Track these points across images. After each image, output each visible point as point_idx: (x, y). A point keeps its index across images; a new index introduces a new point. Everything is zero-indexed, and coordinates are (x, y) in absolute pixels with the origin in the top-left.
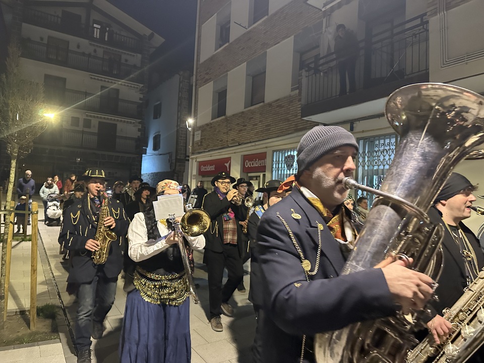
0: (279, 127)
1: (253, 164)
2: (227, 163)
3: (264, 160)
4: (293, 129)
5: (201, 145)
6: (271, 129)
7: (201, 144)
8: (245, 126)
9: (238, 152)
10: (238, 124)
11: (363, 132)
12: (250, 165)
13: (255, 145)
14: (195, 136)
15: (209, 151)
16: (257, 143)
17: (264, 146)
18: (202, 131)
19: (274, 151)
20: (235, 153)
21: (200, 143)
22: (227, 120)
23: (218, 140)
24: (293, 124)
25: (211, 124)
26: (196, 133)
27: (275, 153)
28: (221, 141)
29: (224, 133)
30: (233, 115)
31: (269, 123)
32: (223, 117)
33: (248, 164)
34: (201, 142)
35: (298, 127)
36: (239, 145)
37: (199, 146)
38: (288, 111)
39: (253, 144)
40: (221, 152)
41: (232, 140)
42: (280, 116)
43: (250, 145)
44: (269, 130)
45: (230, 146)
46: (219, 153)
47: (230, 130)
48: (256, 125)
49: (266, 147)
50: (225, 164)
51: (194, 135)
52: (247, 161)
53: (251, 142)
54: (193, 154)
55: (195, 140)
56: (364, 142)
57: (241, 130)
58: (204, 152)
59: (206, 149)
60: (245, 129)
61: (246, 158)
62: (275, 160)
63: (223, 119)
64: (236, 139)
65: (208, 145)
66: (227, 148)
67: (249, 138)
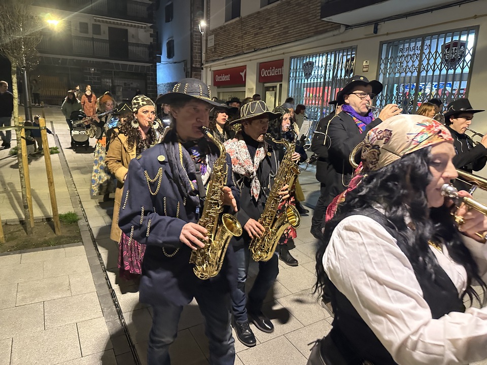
0: (298, 30)
1: (269, 74)
3: (281, 68)
4: (312, 31)
5: (215, 52)
6: (289, 32)
8: (261, 28)
9: (253, 60)
10: (254, 26)
11: (387, 34)
13: (272, 51)
14: (209, 42)
15: (223, 59)
16: (274, 49)
17: (282, 51)
18: (216, 36)
19: (291, 58)
20: (250, 60)
21: (213, 50)
22: (242, 22)
23: (232, 45)
24: (313, 25)
25: (225, 26)
26: (209, 38)
27: (293, 59)
28: (236, 46)
29: (239, 37)
30: (249, 16)
31: (287, 25)
32: (237, 19)
34: (215, 48)
35: (319, 30)
36: (255, 51)
37: (213, 53)
38: (309, 11)
39: (270, 50)
40: (236, 60)
41: (248, 45)
42: (299, 17)
43: (266, 51)
44: (287, 33)
45: (245, 52)
46: (234, 60)
47: (245, 34)
48: (273, 27)
49: (283, 54)
50: (241, 73)
51: (207, 40)
53: (267, 48)
54: (207, 62)
55: (209, 46)
56: (387, 46)
57: (257, 34)
58: (219, 60)
59: (220, 56)
60: (261, 33)
61: (263, 66)
62: (292, 68)
63: (237, 21)
64: (251, 45)
65: (223, 52)
66: (242, 54)
67: (265, 43)
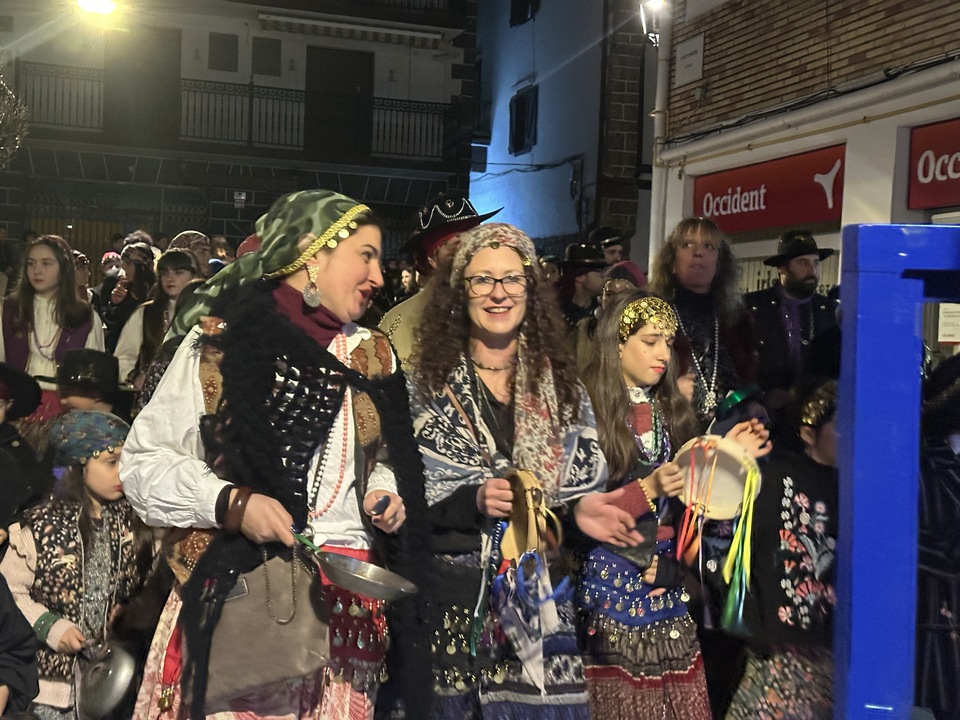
2: (825, 171)
5: (706, 101)
7: (704, 97)
9: (879, 118)
12: (944, 171)
14: (679, 65)
15: (740, 124)
18: (710, 38)
20: (865, 120)
21: (698, 94)
23: (783, 68)
26: (681, 50)
28: (802, 69)
29: (812, 34)
33: (935, 169)
34: (705, 88)
36: (888, 78)
37: (694, 105)
40: (797, 124)
41: (855, 59)
45: (839, 89)
46: (789, 127)
47: (841, 15)
50: (818, 178)
51: (671, 61)
52: (930, 154)
54: (668, 142)
55: (679, 81)
57: (898, 9)
58: (719, 130)
59: (725, 116)
61: (922, 139)
64: (870, 55)
65: (739, 98)
66: (826, 98)
67: (937, 42)
